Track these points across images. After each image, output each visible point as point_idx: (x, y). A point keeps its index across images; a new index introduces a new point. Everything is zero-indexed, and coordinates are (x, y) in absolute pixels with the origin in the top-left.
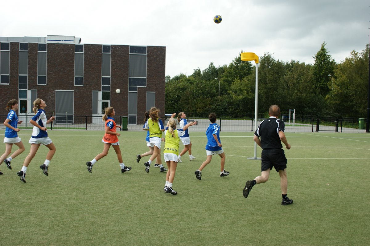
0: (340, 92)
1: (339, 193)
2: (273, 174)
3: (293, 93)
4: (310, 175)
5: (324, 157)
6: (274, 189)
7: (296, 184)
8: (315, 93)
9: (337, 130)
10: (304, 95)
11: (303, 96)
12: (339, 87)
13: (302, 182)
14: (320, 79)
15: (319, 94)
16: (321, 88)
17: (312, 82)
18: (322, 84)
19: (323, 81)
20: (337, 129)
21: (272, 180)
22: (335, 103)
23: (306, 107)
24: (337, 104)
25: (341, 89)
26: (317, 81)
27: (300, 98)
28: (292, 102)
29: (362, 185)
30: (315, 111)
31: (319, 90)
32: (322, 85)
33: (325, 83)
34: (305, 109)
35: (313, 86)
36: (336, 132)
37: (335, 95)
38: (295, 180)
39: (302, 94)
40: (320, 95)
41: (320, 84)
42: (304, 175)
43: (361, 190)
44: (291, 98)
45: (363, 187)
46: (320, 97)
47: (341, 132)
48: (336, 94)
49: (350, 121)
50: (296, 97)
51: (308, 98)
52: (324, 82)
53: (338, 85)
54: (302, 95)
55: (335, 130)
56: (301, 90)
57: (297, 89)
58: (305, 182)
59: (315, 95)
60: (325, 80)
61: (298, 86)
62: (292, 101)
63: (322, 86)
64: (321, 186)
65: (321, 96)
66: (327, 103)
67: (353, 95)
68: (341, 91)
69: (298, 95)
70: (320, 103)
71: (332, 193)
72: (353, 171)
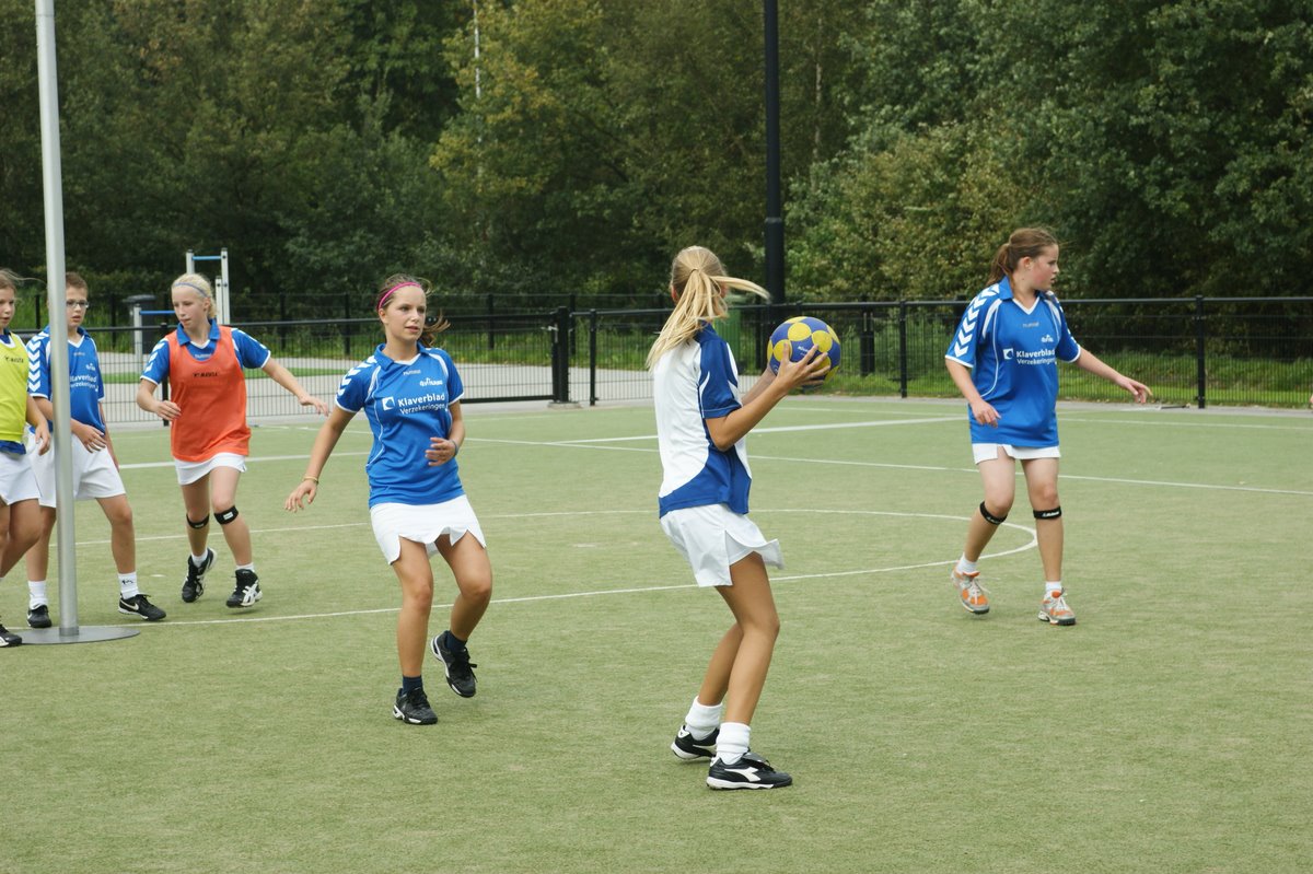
0: (543, 106)
1: (786, 819)
2: (259, 733)
3: (190, 121)
4: (532, 718)
5: (561, 587)
6: (323, 836)
7: (460, 786)
8: (355, 119)
9: (560, 392)
10: (273, 135)
11: (269, 143)
12: (531, 72)
13: (495, 768)
14: (380, 16)
15: (387, 127)
16: (396, 81)
17: (329, 38)
18: (395, 48)
19: (403, 30)
20: (566, 383)
21: (272, 774)
22: (505, 196)
23: (294, 234)
24: (520, 196)
25: (545, 79)
26: (363, 33)
27: (242, 166)
28: (183, 193)
29: (910, 757)
30: (360, 252)
31: (384, 98)
32: (399, 57)
33: (421, 46)
34: (290, 246)
35: (338, 69)
36: (560, 406)
37: (503, 132)
38: (443, 760)
39: (257, 129)
40: (395, 135)
41: (384, 56)
42: (490, 723)
43: (920, 786)
44: (167, 164)
45: (923, 766)
46: (391, 148)
47: (593, 400)
48: (512, 123)
49: (616, 317)
50: (216, 157)
51: (304, 157)
52: (412, 35)
53: (524, 56)
54: (263, 135)
55: (549, 391)
56: (248, 99)
57: (211, 92)
58: (513, 768)
59: (352, 134)
60: (417, 21)
61: (220, 73)
62: (181, 186)
63: (399, 64)
64: (640, 783)
65: (397, 143)
66: (448, 193)
67: (630, 128)
68: (546, 98)
69: (225, 142)
70: (397, 194)
71: (738, 822)
72: (808, 663)
